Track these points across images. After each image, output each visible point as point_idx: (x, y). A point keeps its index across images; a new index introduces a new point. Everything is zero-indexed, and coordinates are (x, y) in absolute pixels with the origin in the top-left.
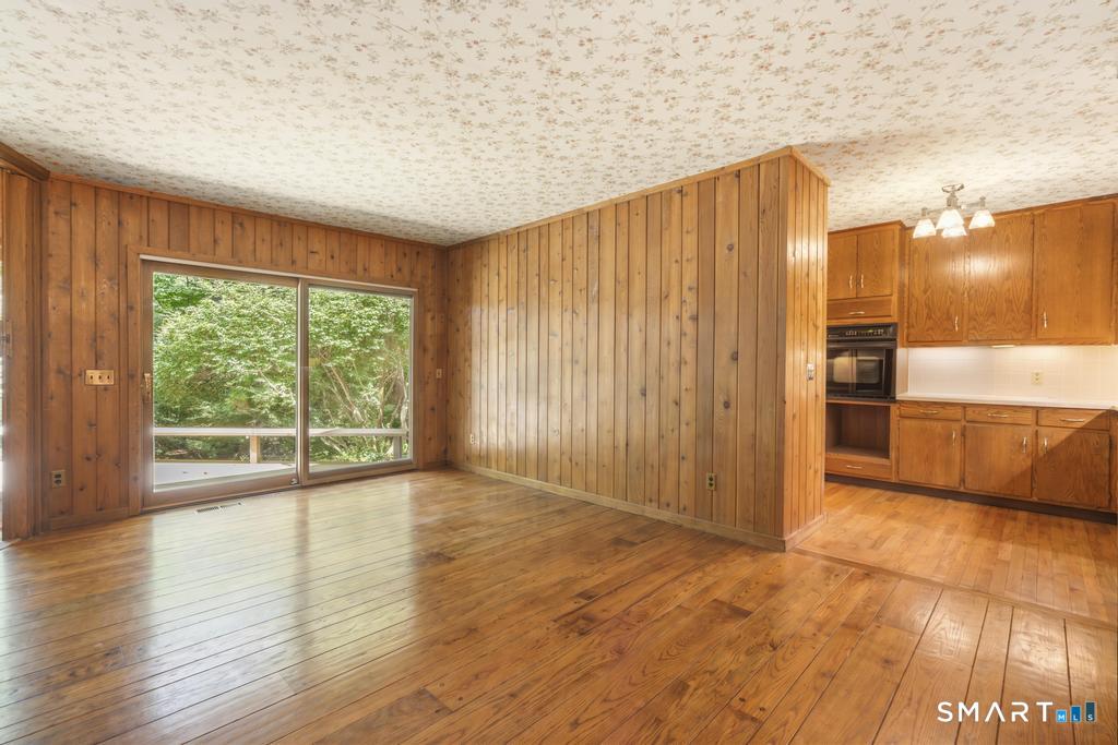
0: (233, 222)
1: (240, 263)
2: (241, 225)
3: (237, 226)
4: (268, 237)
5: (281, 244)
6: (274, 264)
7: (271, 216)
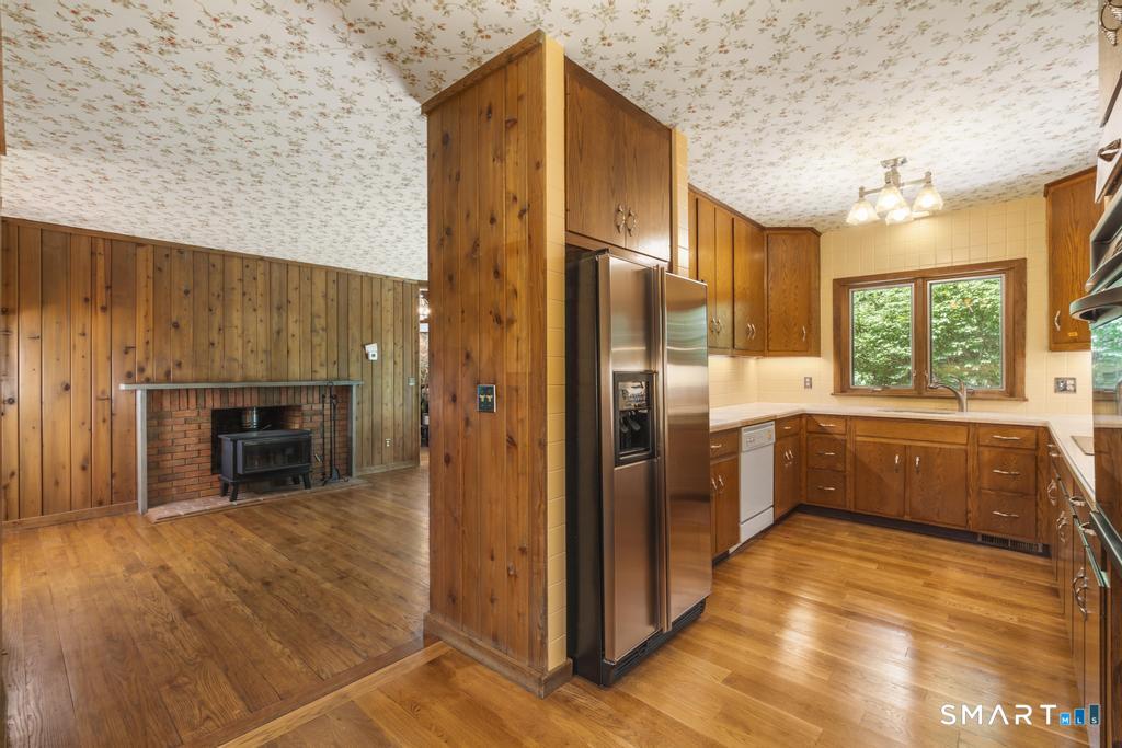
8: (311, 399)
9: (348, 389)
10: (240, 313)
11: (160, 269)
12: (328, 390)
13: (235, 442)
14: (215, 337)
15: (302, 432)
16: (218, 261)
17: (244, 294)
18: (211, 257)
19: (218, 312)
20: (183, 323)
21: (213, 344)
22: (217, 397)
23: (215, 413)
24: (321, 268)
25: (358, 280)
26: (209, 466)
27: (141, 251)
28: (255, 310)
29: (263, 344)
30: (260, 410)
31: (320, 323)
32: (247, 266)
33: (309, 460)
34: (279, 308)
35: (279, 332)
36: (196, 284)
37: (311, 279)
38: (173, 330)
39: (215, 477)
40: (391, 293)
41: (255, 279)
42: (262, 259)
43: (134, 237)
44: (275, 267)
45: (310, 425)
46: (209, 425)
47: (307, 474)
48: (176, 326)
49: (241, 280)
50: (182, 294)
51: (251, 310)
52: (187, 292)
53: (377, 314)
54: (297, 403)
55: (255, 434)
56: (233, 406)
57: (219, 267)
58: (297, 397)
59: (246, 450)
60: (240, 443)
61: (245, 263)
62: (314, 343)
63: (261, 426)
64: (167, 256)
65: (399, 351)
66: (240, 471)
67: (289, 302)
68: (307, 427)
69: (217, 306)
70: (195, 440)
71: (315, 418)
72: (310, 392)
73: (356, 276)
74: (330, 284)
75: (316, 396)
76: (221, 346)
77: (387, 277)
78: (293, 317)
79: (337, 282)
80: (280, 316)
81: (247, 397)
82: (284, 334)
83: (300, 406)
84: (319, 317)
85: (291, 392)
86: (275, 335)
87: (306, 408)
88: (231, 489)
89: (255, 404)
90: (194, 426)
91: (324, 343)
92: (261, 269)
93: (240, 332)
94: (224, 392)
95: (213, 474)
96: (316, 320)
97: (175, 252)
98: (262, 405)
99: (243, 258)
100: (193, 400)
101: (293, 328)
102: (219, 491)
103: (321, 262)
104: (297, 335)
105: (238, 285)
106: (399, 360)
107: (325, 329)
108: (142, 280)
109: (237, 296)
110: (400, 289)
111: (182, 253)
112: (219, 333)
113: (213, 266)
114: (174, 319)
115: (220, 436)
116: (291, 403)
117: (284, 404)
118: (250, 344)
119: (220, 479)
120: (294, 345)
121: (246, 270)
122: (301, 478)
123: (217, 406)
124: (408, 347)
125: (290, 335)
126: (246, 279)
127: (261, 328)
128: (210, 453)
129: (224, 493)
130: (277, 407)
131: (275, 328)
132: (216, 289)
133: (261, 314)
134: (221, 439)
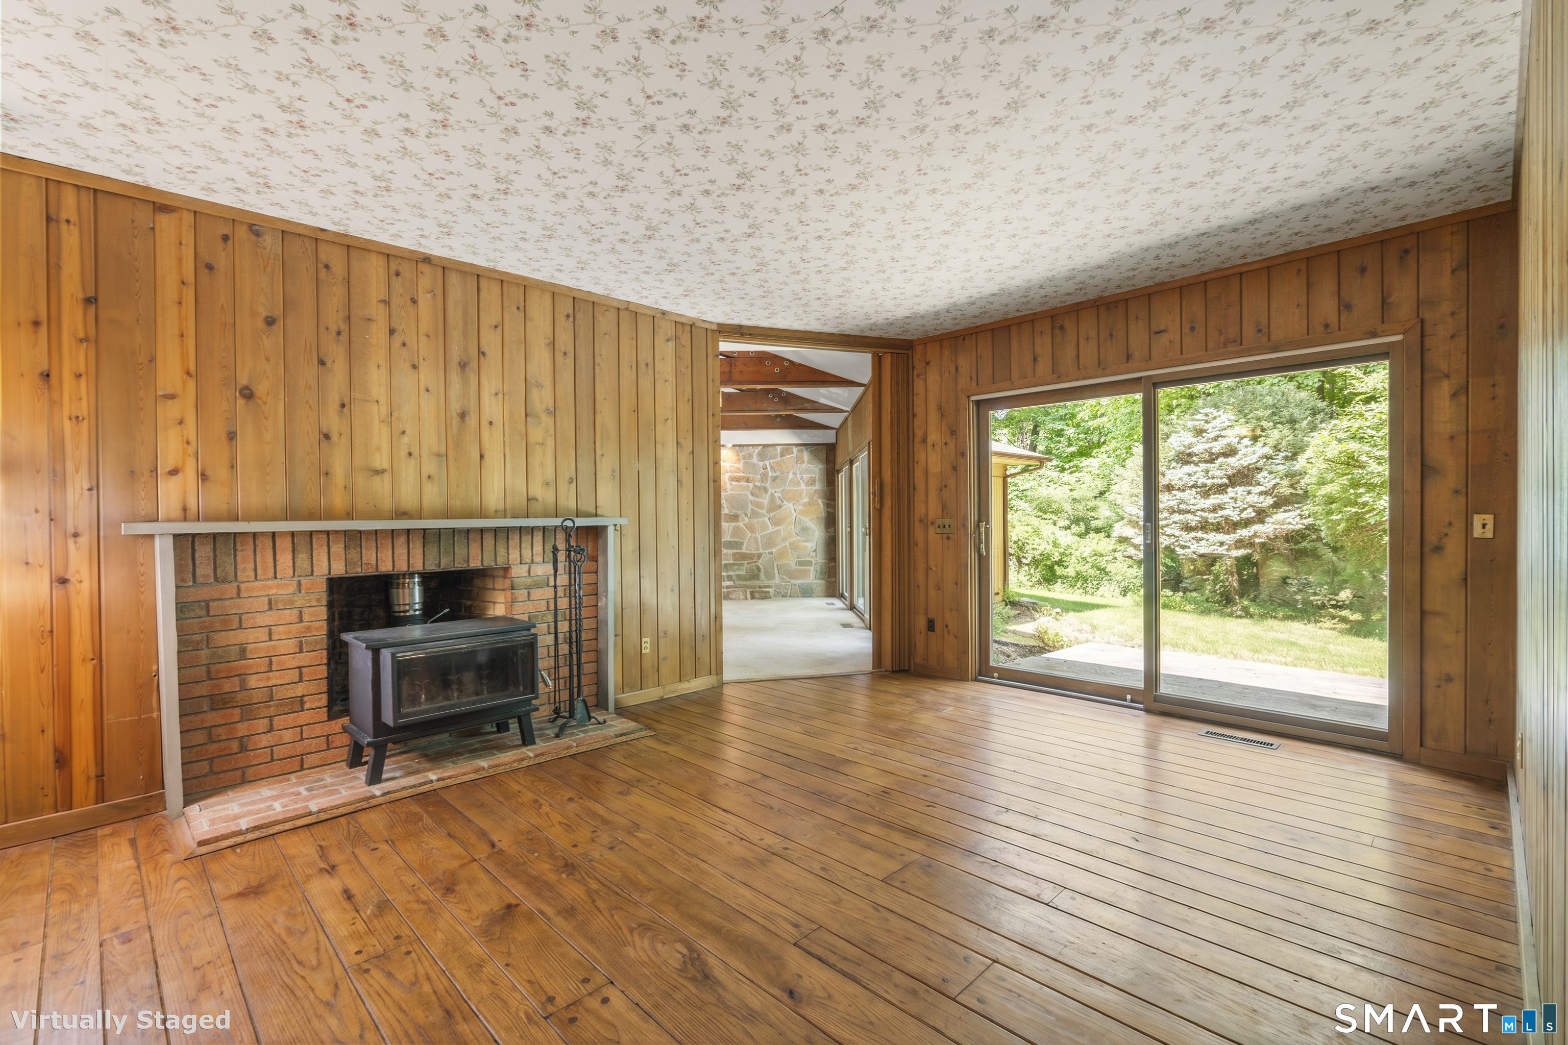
0: (1053, 328)
1: (1059, 380)
2: (1062, 328)
3: (1057, 331)
4: (1093, 334)
5: (1111, 335)
6: (1102, 367)
7: (1095, 301)
8: (527, 554)
9: (596, 533)
10: (384, 371)
11: (210, 267)
12: (561, 537)
13: (376, 652)
14: (333, 421)
15: (511, 625)
16: (336, 258)
17: (392, 332)
18: (323, 248)
19: (339, 368)
20: (261, 389)
21: (327, 437)
22: (338, 548)
23: (334, 584)
24: (542, 286)
25: (612, 315)
26: (324, 700)
27: (164, 220)
28: (414, 367)
29: (431, 441)
30: (427, 578)
31: (542, 399)
32: (397, 274)
33: (533, 689)
34: (463, 366)
35: (463, 416)
36: (288, 304)
37: (523, 309)
38: (241, 402)
39: (337, 725)
40: (671, 344)
41: (414, 301)
42: (427, 260)
43: (147, 189)
44: (454, 279)
45: (530, 607)
46: (323, 613)
47: (528, 714)
48: (248, 394)
49: (387, 303)
50: (260, 324)
51: (408, 365)
52: (270, 322)
53: (646, 385)
54: (501, 560)
55: (416, 632)
56: (371, 572)
57: (339, 269)
58: (501, 551)
59: (402, 669)
60: (386, 655)
61: (394, 266)
62: (532, 439)
63: (429, 612)
64: (225, 238)
65: (685, 459)
66: (388, 717)
67: (481, 353)
68: (521, 613)
69: (336, 354)
70: (290, 645)
71: (537, 594)
72: (526, 539)
73: (608, 308)
74: (561, 319)
75: (538, 548)
76: (345, 439)
77: (664, 313)
78: (490, 385)
79: (572, 317)
80: (465, 381)
81: (401, 551)
82: (472, 420)
83: (506, 570)
84: (539, 386)
85: (489, 540)
86: (455, 421)
87: (518, 571)
88: (369, 755)
89: (418, 566)
90: (290, 615)
91: (550, 442)
92: (425, 282)
93: (384, 410)
94: (353, 538)
95: (331, 717)
96: (535, 394)
97: (242, 232)
98: (431, 567)
99: (389, 254)
100: (285, 559)
101: (492, 408)
102: (345, 753)
103: (542, 276)
104: (498, 420)
105: (377, 312)
106: (687, 478)
107: (553, 412)
108: (169, 290)
109: (378, 335)
110: (685, 339)
111: (258, 234)
112: (341, 414)
113: (327, 267)
114: (243, 381)
115: (347, 637)
116: (488, 562)
117: (475, 564)
118: (405, 440)
119: (345, 730)
120: (493, 442)
121: (396, 283)
122: (514, 726)
123: (339, 569)
124: (701, 452)
125: (485, 423)
126: (395, 302)
127: (429, 407)
128: (323, 671)
129: (355, 761)
130: (461, 572)
131: (455, 407)
132: (333, 318)
133: (428, 375)
134: (345, 644)
